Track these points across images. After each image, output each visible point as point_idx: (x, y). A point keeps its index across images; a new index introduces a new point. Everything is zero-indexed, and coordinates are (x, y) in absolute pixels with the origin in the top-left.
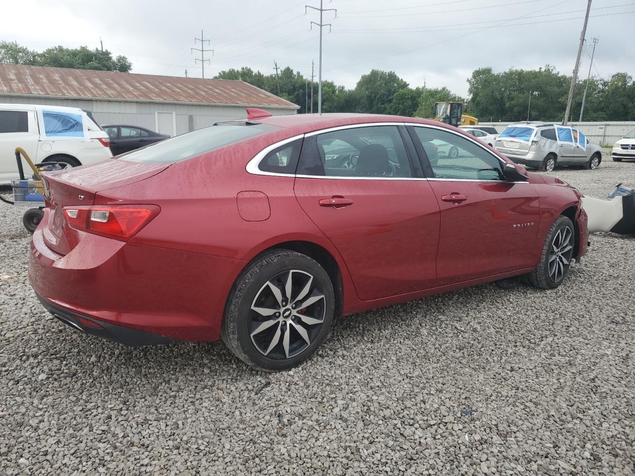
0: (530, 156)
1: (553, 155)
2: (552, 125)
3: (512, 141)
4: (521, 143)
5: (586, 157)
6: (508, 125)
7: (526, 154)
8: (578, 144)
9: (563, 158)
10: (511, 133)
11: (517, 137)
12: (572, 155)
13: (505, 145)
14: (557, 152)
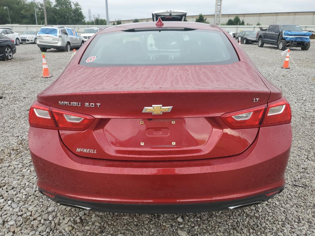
0: (59, 44)
1: (69, 43)
2: (63, 27)
3: (48, 36)
4: (53, 37)
5: (79, 43)
6: (41, 27)
7: (57, 43)
8: (76, 37)
9: (72, 44)
10: (45, 31)
11: (50, 34)
12: (75, 42)
13: (44, 39)
14: (70, 42)
